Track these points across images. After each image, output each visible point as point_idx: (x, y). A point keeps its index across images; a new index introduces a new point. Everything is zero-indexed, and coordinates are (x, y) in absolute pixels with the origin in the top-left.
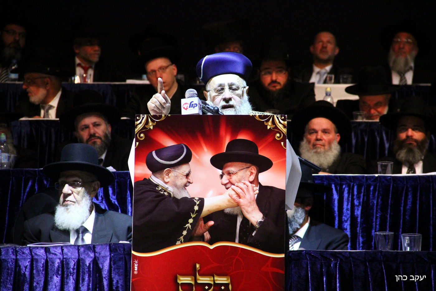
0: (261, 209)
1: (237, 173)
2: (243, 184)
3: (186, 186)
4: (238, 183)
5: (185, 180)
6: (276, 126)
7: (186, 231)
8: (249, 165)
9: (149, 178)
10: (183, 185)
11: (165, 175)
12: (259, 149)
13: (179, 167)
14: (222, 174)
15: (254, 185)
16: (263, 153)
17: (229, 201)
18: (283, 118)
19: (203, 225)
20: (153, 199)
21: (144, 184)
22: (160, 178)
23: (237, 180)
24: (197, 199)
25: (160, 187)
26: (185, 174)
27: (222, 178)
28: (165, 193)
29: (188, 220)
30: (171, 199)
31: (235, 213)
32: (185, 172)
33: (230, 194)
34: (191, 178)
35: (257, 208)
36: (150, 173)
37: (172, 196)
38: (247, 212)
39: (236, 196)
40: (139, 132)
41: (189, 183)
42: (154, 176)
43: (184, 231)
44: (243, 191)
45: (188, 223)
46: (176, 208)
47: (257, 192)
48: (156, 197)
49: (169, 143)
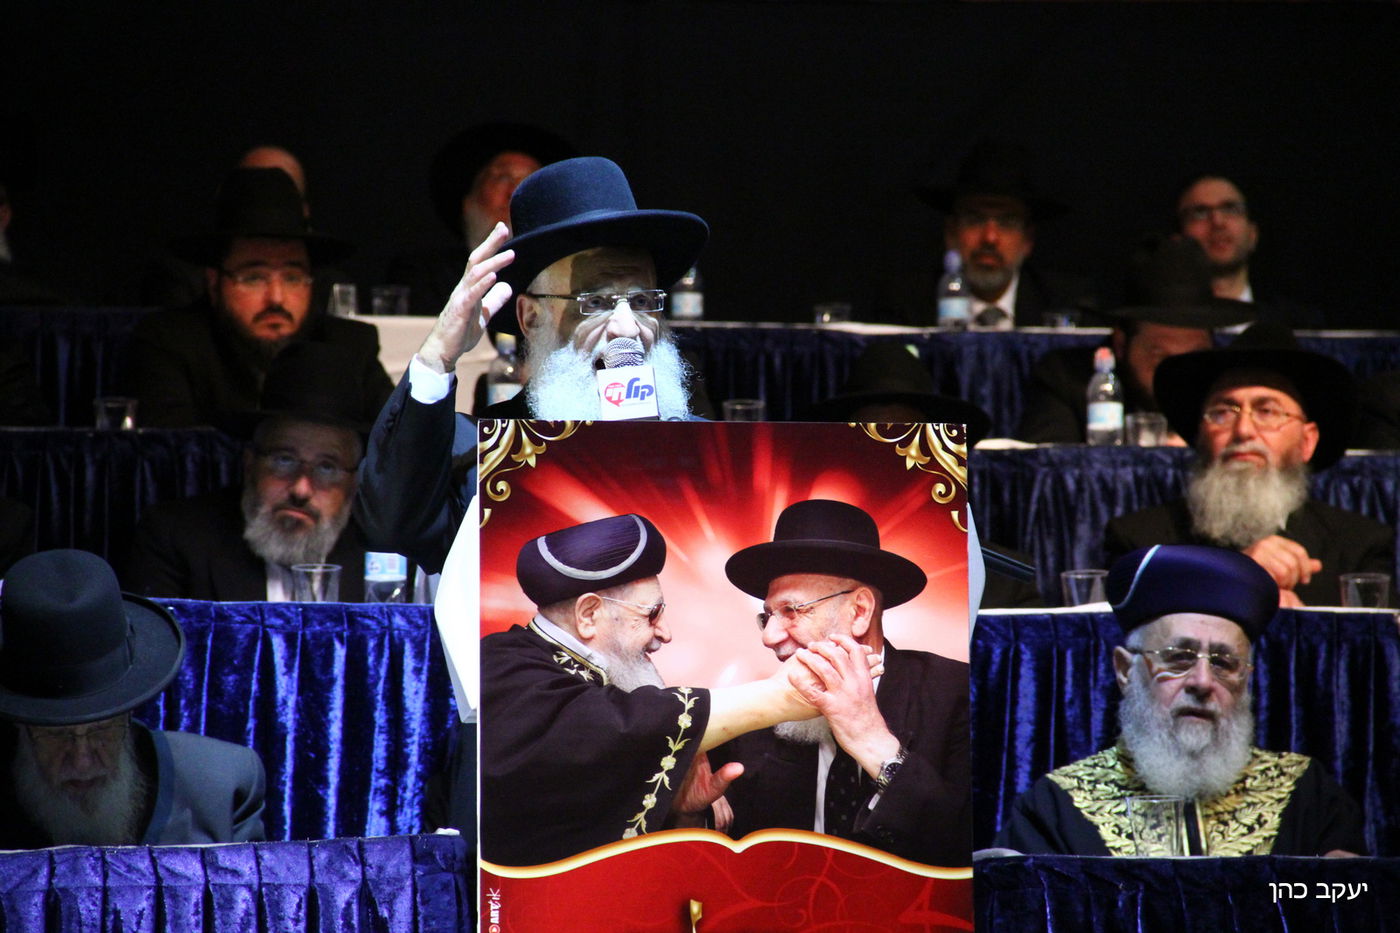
0: (893, 726)
1: (812, 608)
2: (833, 644)
3: (651, 651)
4: (817, 640)
5: (645, 633)
6: (933, 459)
7: (653, 795)
8: (849, 583)
9: (528, 626)
10: (639, 647)
11: (579, 615)
12: (882, 532)
13: (627, 590)
14: (763, 612)
15: (869, 648)
16: (896, 544)
17: (789, 699)
18: (955, 433)
19: (708, 774)
20: (545, 692)
21: (513, 644)
22: (566, 626)
23: (815, 632)
24: (687, 692)
25: (564, 654)
26: (647, 612)
27: (764, 626)
28: (582, 673)
29: (661, 760)
30: (603, 692)
31: (811, 736)
32: (643, 604)
33: (794, 677)
34: (664, 625)
35: (880, 720)
36: (533, 607)
37: (605, 683)
38: (849, 734)
39: (813, 681)
40: (493, 477)
41: (660, 639)
42: (546, 617)
43: (647, 796)
44: (835, 667)
45: (660, 769)
46: (618, 720)
47: (880, 669)
48: (554, 685)
49: (589, 510)
